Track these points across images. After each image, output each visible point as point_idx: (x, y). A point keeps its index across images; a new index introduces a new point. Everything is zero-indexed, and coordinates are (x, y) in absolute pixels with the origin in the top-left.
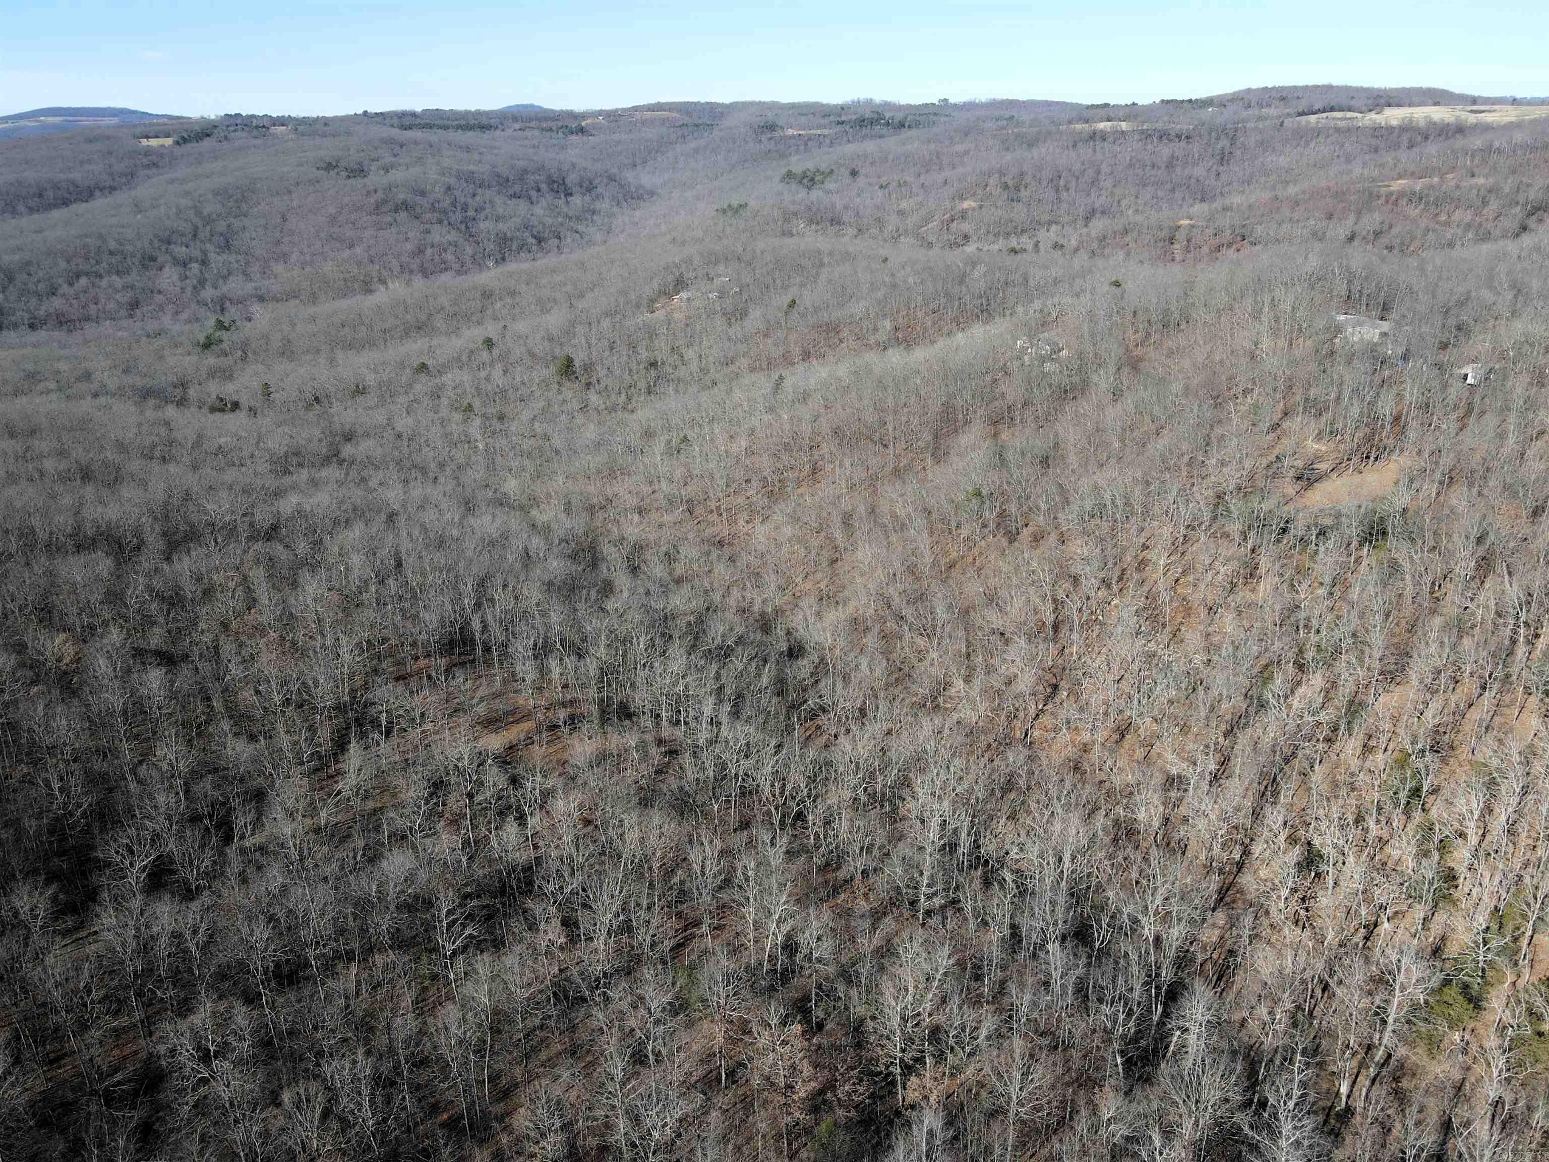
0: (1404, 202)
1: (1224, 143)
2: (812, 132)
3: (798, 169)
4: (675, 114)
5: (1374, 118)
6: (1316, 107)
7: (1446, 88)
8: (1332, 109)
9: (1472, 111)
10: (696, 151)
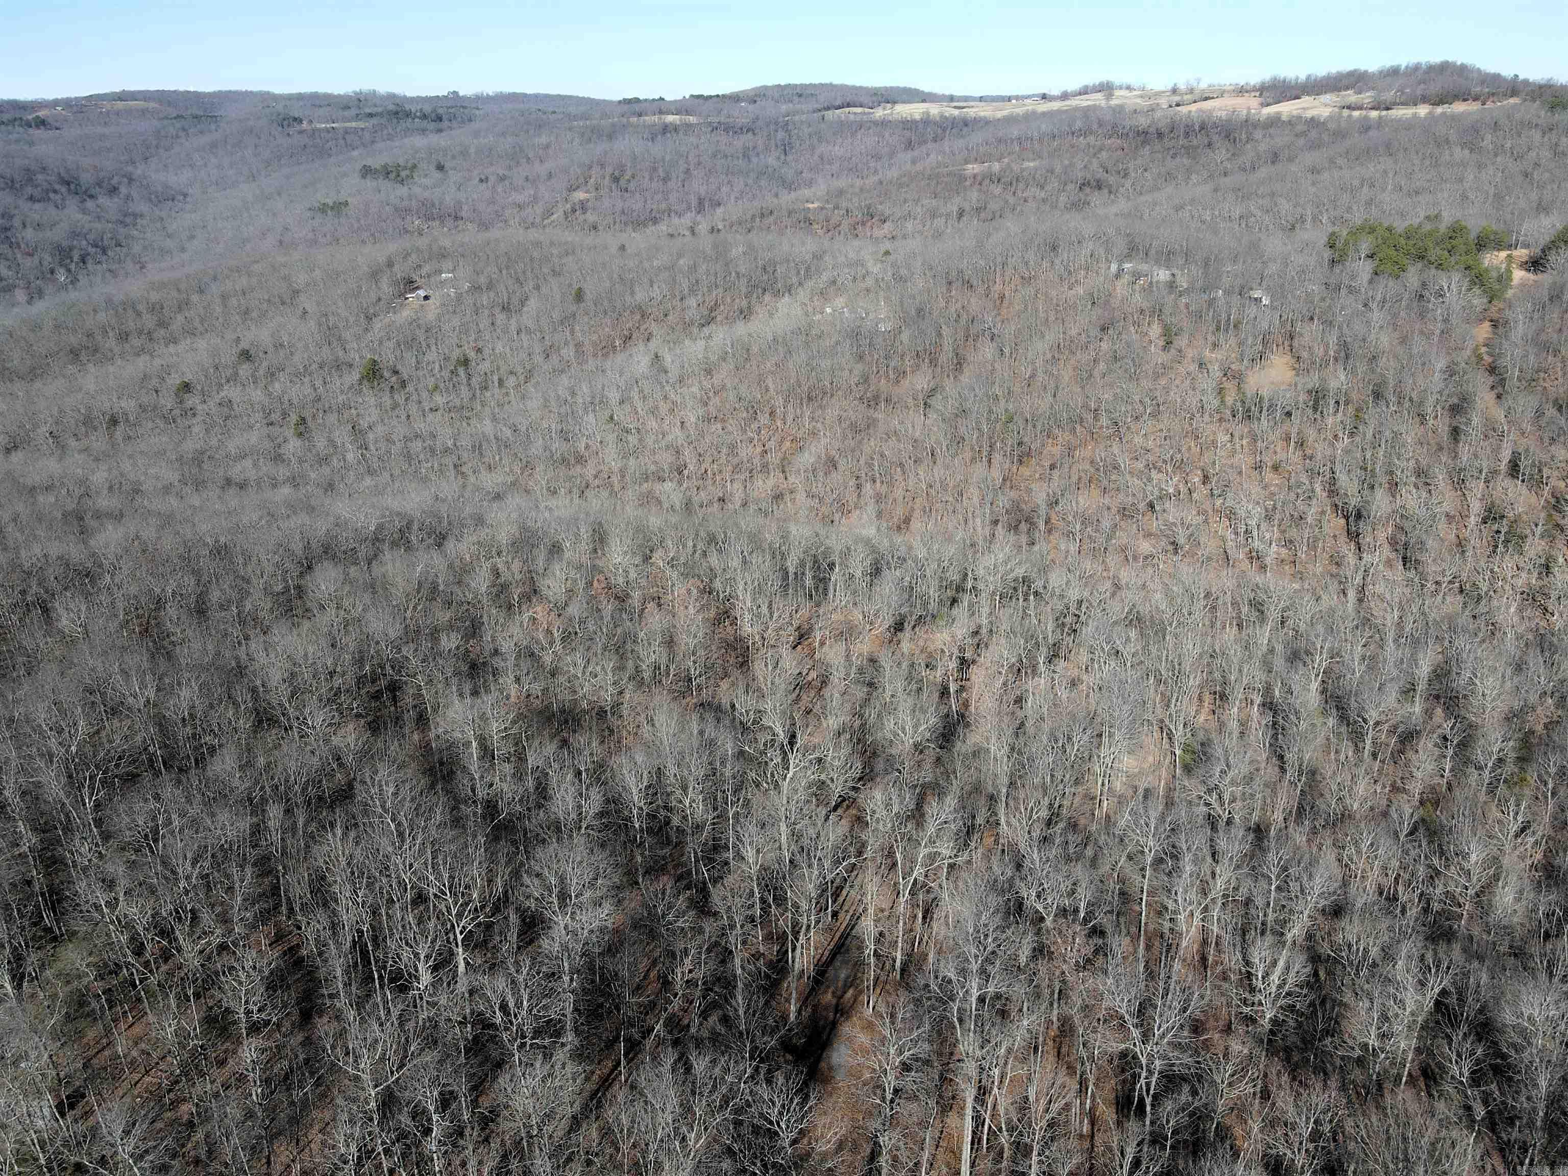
0: (987, 181)
1: (781, 134)
2: (348, 125)
3: (376, 162)
4: (152, 105)
5: (879, 113)
6: (838, 103)
7: (908, 86)
8: (849, 105)
9: (955, 107)
10: (214, 145)
